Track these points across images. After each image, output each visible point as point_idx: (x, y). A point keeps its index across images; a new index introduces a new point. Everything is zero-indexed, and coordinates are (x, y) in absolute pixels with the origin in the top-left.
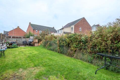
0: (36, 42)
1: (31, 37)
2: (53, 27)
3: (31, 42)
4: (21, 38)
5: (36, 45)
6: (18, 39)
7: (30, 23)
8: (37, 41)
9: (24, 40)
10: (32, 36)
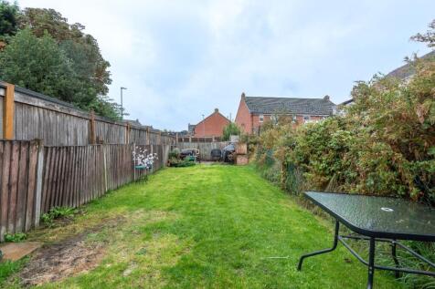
0: (242, 152)
1: (233, 139)
2: (322, 98)
3: (228, 153)
4: (209, 140)
5: (240, 160)
6: (201, 144)
7: (243, 95)
8: (244, 148)
9: (214, 146)
10: (235, 134)
